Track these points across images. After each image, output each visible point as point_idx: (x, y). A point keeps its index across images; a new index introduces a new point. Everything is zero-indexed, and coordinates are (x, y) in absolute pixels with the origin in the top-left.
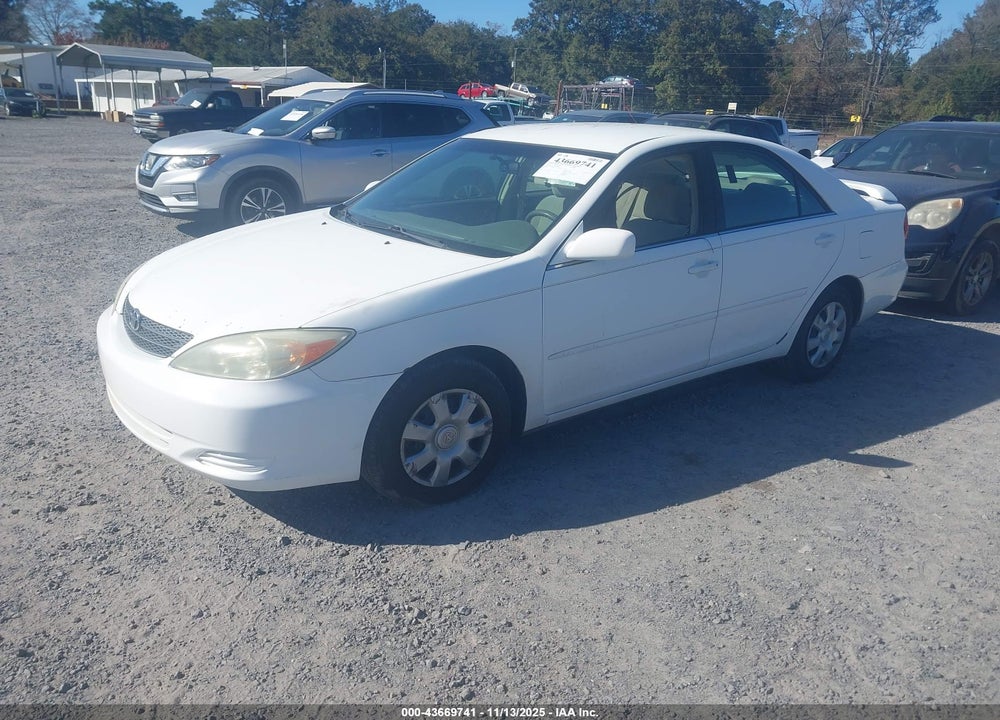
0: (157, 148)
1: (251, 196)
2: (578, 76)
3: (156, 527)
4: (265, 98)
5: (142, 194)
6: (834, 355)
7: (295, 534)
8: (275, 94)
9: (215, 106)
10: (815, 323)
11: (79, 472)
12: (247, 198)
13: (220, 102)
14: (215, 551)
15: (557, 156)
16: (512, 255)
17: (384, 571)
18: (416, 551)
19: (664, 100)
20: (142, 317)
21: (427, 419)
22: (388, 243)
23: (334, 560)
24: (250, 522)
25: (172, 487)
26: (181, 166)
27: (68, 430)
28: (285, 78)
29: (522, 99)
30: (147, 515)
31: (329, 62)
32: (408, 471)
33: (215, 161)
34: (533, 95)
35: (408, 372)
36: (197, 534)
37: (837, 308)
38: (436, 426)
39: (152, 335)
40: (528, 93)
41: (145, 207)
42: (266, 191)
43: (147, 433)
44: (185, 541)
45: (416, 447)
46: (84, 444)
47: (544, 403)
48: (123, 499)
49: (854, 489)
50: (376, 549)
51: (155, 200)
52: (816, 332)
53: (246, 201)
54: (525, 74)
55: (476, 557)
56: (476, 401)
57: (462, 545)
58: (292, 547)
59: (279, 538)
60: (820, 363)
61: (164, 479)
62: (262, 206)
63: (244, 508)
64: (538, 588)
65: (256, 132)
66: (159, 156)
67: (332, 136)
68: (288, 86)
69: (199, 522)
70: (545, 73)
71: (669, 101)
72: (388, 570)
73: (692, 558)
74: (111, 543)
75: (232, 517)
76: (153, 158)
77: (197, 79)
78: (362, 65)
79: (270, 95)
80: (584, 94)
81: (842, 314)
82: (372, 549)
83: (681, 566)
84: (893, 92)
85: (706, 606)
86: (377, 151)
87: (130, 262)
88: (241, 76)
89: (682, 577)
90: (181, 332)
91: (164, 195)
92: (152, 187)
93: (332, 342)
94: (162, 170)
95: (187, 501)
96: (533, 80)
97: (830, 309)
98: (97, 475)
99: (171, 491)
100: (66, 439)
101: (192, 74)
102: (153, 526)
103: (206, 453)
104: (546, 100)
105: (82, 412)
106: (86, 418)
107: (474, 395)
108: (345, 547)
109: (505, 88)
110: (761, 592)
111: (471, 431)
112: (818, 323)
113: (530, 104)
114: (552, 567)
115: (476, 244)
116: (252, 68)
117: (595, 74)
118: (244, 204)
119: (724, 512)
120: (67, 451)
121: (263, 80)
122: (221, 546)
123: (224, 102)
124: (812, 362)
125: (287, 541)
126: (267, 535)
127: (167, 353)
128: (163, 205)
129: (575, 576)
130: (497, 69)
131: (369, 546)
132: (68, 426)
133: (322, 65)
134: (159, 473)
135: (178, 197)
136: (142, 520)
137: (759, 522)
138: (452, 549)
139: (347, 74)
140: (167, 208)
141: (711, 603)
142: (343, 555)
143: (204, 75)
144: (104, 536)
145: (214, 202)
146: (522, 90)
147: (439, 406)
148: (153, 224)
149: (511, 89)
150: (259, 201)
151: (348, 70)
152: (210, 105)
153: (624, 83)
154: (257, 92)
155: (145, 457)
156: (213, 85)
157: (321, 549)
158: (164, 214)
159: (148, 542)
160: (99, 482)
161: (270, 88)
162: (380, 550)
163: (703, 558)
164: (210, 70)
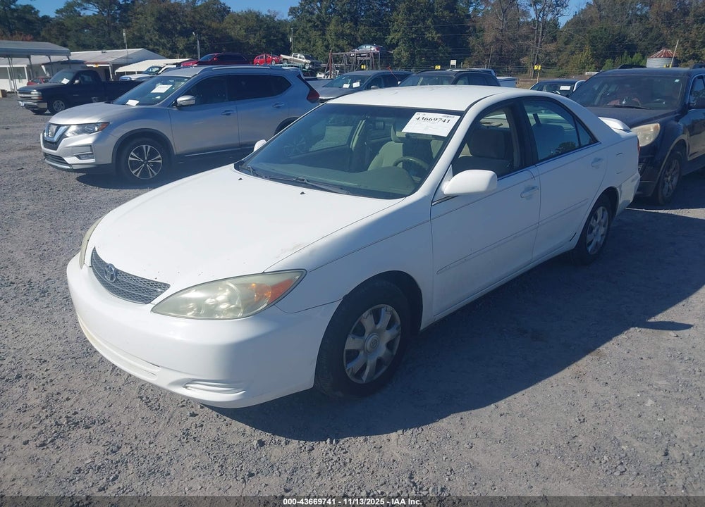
0: (56, 120)
1: (135, 152)
2: (338, 46)
3: (150, 443)
4: (113, 73)
5: (46, 155)
6: (602, 243)
7: (266, 437)
8: (121, 70)
9: (80, 82)
10: (591, 223)
11: (68, 399)
12: (132, 153)
13: (83, 78)
14: (207, 460)
15: (417, 115)
16: (406, 196)
17: (347, 461)
18: (365, 440)
19: (399, 60)
20: (117, 271)
21: (360, 332)
22: (303, 193)
23: (305, 456)
24: (224, 429)
25: (149, 404)
26: (78, 132)
27: (45, 361)
28: (127, 58)
29: (300, 64)
30: (138, 432)
31: (155, 44)
32: (349, 375)
33: (105, 127)
34: (309, 61)
35: (346, 298)
36: (186, 445)
37: (603, 210)
38: (366, 335)
39: (129, 285)
40: (305, 61)
41: (50, 165)
42: (147, 148)
43: (131, 366)
44: (179, 453)
45: (353, 355)
46: (63, 373)
47: (434, 307)
48: (113, 420)
49: (659, 348)
50: (334, 442)
51: (59, 159)
52: (592, 229)
53: (132, 156)
54: (300, 46)
55: (414, 440)
56: (391, 312)
57: (400, 432)
58: (267, 447)
59: (255, 442)
60: (594, 251)
61: (141, 398)
62: (144, 159)
63: (215, 416)
64: (472, 460)
65: (133, 103)
66: (59, 126)
67: (193, 102)
68: (130, 64)
69: (184, 434)
70: (314, 45)
71: (403, 60)
72: (351, 460)
73: (573, 420)
74: (117, 462)
75: (208, 425)
76: (54, 128)
77: (59, 62)
78: (181, 45)
79: (117, 71)
80: (345, 59)
81: (606, 213)
82: (331, 442)
83: (568, 428)
84: (551, 47)
85: (603, 462)
86: (225, 111)
87: (48, 210)
88: (93, 58)
89: (574, 437)
90: (157, 283)
91: (67, 156)
92: (56, 150)
93: (290, 281)
94: (63, 136)
95: (167, 415)
96: (306, 50)
97: (599, 212)
98: (84, 400)
99: (151, 408)
100: (47, 370)
101: (55, 58)
102: (147, 442)
103: (193, 381)
104: (318, 64)
105: (52, 344)
106: (58, 348)
107: (389, 308)
108: (309, 444)
109: (288, 57)
110: (636, 444)
111: (387, 336)
112: (593, 223)
113: (307, 68)
114: (475, 441)
115: (369, 188)
116: (100, 51)
117: (349, 44)
118: (130, 158)
119: (578, 377)
120: (51, 381)
121: (110, 60)
122: (209, 454)
123: (87, 78)
124: (590, 250)
125: (261, 443)
126: (242, 439)
127: (147, 300)
128: (67, 164)
129: (495, 446)
130: (279, 44)
131: (328, 441)
132: (44, 358)
133: (151, 47)
134: (135, 393)
135: (79, 157)
136: (136, 438)
137: (607, 383)
138: (393, 436)
139: (170, 53)
140: (70, 165)
141: (605, 458)
142: (310, 451)
143: (64, 58)
144: (109, 457)
145: (107, 159)
146: (300, 58)
147: (367, 320)
148: (57, 177)
149: (292, 57)
150: (141, 155)
151: (170, 49)
152: (77, 81)
153: (372, 49)
154: (106, 70)
155: (118, 379)
156: (72, 66)
157: (290, 446)
158: (68, 170)
159: (148, 458)
160: (88, 407)
161: (116, 66)
162: (337, 442)
163: (582, 418)
164: (68, 55)
